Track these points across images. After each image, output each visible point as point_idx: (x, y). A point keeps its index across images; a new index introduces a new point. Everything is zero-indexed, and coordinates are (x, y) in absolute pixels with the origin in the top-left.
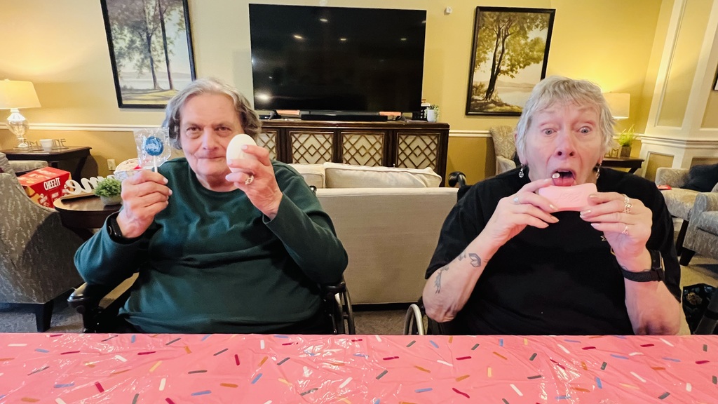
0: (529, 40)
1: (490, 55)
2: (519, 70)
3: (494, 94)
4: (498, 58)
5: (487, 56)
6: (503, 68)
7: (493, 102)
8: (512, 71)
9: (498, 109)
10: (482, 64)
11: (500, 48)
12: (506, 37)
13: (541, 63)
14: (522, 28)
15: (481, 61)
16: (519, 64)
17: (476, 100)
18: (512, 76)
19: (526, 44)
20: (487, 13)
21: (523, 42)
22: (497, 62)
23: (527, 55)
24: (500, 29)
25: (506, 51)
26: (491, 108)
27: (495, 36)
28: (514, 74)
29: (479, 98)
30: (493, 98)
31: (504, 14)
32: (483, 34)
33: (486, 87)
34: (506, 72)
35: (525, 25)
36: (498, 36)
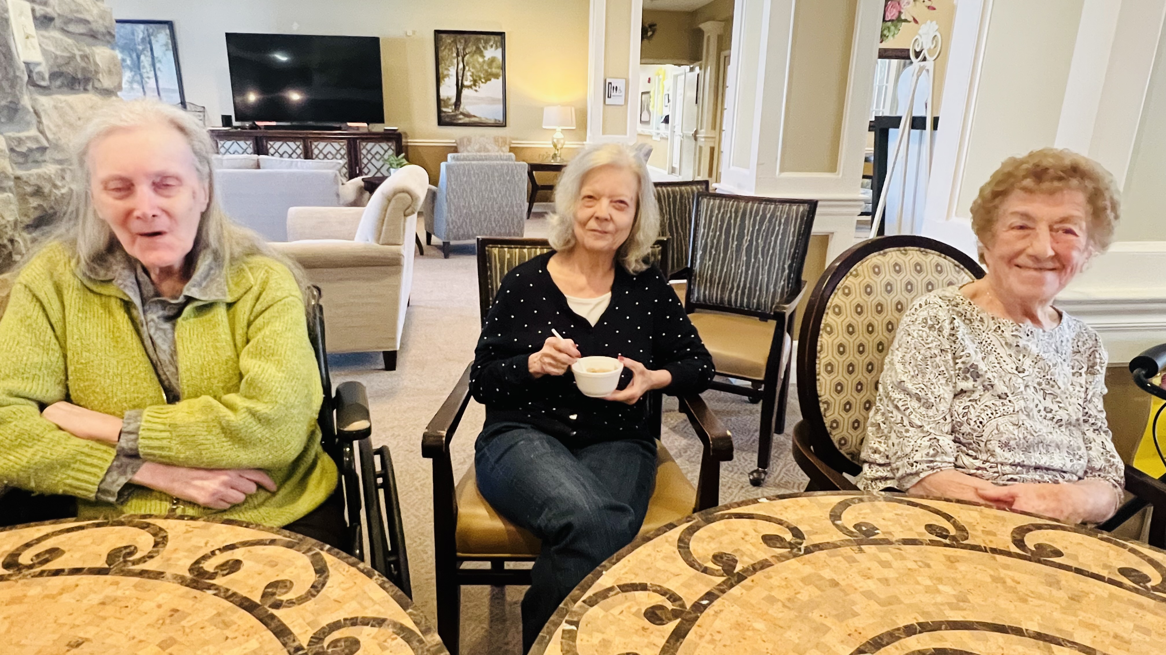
0: (486, 59)
1: (453, 71)
2: (482, 85)
3: (462, 106)
4: (460, 74)
5: (450, 73)
6: (466, 83)
7: (462, 113)
8: (475, 85)
9: (466, 120)
10: (446, 79)
11: (461, 66)
12: (465, 56)
13: (501, 79)
14: (478, 48)
15: (444, 77)
16: (480, 79)
17: (445, 112)
18: (476, 91)
19: (484, 62)
20: (444, 36)
21: (481, 60)
22: (460, 78)
23: (487, 71)
24: (457, 49)
25: (467, 68)
26: (460, 119)
27: (455, 55)
28: (477, 88)
29: (449, 110)
30: (461, 110)
31: (459, 36)
32: (444, 53)
33: (454, 100)
34: (470, 87)
35: (481, 46)
36: (458, 55)
